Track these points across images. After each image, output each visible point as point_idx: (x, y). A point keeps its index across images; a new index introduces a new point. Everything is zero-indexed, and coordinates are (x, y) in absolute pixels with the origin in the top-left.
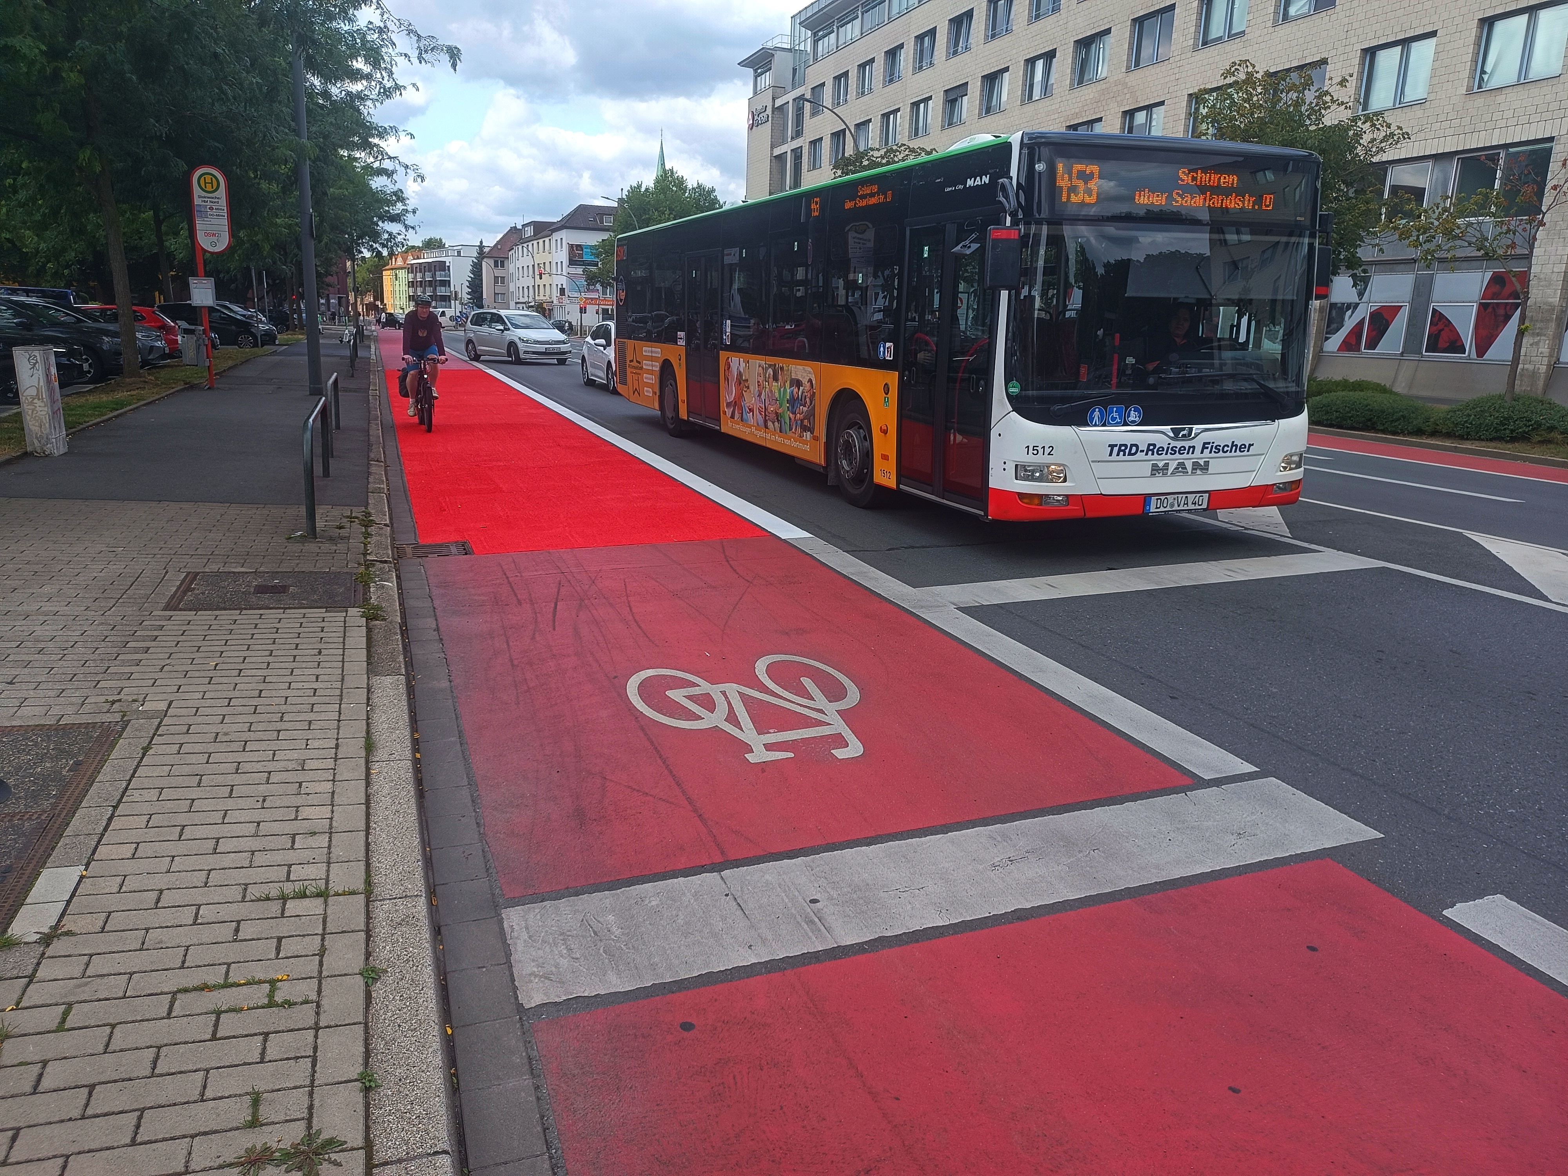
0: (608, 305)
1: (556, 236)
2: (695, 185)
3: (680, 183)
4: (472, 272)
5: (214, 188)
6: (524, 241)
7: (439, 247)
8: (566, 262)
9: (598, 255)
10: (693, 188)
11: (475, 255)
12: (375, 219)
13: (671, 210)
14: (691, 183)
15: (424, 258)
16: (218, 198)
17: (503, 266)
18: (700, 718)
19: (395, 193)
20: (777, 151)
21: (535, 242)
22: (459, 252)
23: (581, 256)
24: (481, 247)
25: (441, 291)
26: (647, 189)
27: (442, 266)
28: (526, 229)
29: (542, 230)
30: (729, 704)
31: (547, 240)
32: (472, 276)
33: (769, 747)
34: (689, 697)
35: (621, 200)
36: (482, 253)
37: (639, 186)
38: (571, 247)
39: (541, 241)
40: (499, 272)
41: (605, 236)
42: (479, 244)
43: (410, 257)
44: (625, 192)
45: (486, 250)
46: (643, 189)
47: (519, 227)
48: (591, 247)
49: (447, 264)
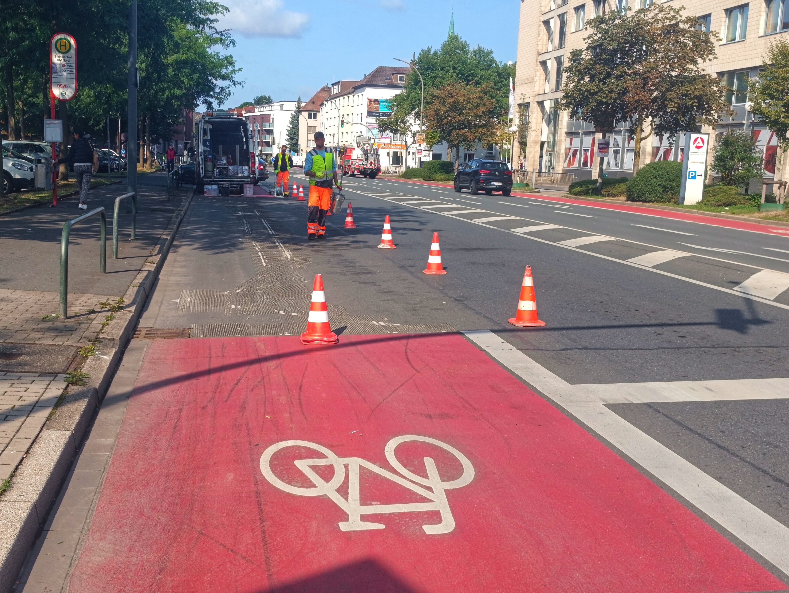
0: (397, 149)
1: (359, 93)
2: (476, 48)
3: (463, 48)
4: (292, 123)
5: (67, 49)
6: (333, 97)
7: (267, 103)
8: (365, 114)
9: (391, 107)
10: (474, 51)
11: (294, 108)
12: (210, 78)
14: (472, 47)
15: (254, 112)
16: (70, 57)
17: (315, 117)
18: (314, 486)
19: (226, 58)
20: (545, 17)
21: (341, 98)
23: (377, 108)
25: (267, 139)
27: (268, 119)
28: (335, 87)
29: (348, 88)
30: (347, 476)
31: (351, 96)
32: (291, 126)
33: (364, 518)
34: (313, 468)
35: (413, 62)
36: (299, 107)
37: (429, 50)
38: (370, 101)
39: (346, 97)
40: (312, 122)
41: (398, 92)
42: (297, 100)
43: (244, 112)
44: (417, 55)
45: (303, 105)
46: (432, 52)
47: (330, 86)
48: (386, 101)
49: (272, 117)
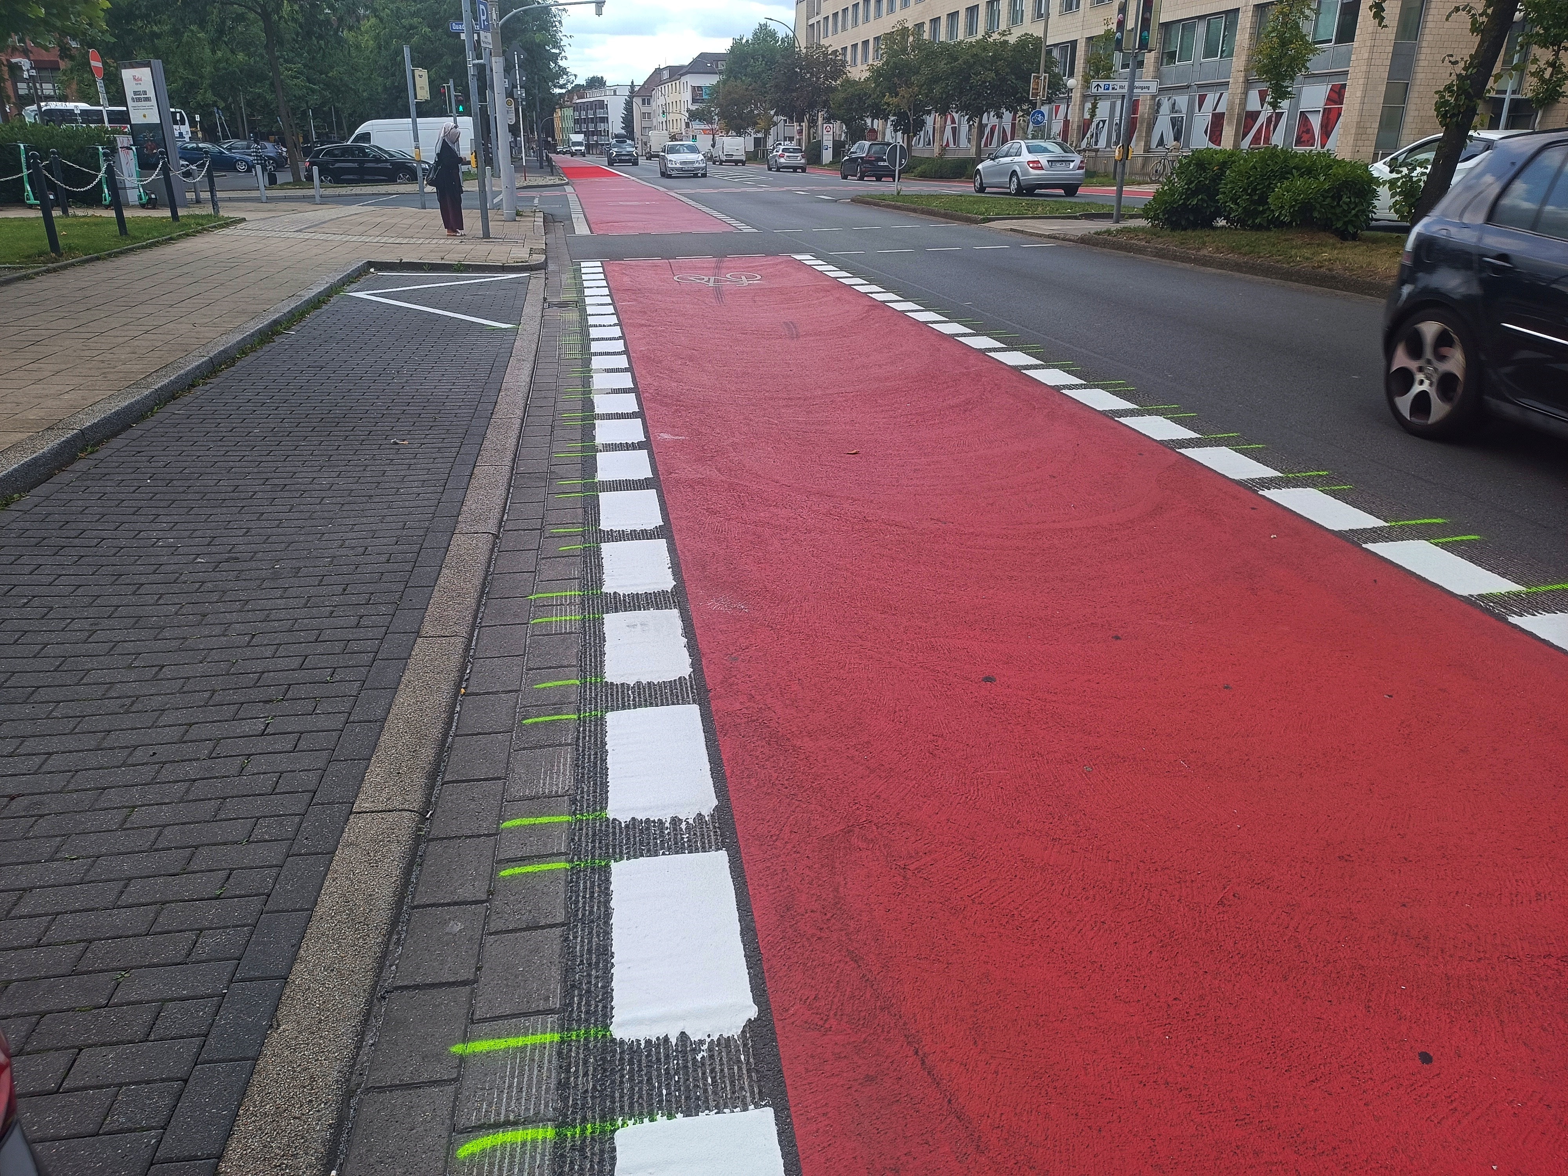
1: (684, 79)
3: (773, 35)
4: (626, 109)
6: (662, 83)
7: (599, 87)
8: (690, 102)
9: (713, 94)
11: (628, 93)
13: (763, 56)
15: (587, 97)
17: (647, 104)
20: (812, 21)
21: (670, 84)
22: (615, 92)
23: (701, 95)
24: (632, 86)
26: (747, 41)
27: (602, 105)
28: (665, 71)
29: (676, 73)
31: (677, 82)
32: (626, 113)
36: (633, 91)
37: (741, 39)
38: (694, 88)
39: (673, 83)
40: (645, 109)
41: (718, 78)
42: (631, 84)
43: (576, 97)
45: (637, 89)
47: (660, 70)
48: (708, 88)
49: (606, 103)
